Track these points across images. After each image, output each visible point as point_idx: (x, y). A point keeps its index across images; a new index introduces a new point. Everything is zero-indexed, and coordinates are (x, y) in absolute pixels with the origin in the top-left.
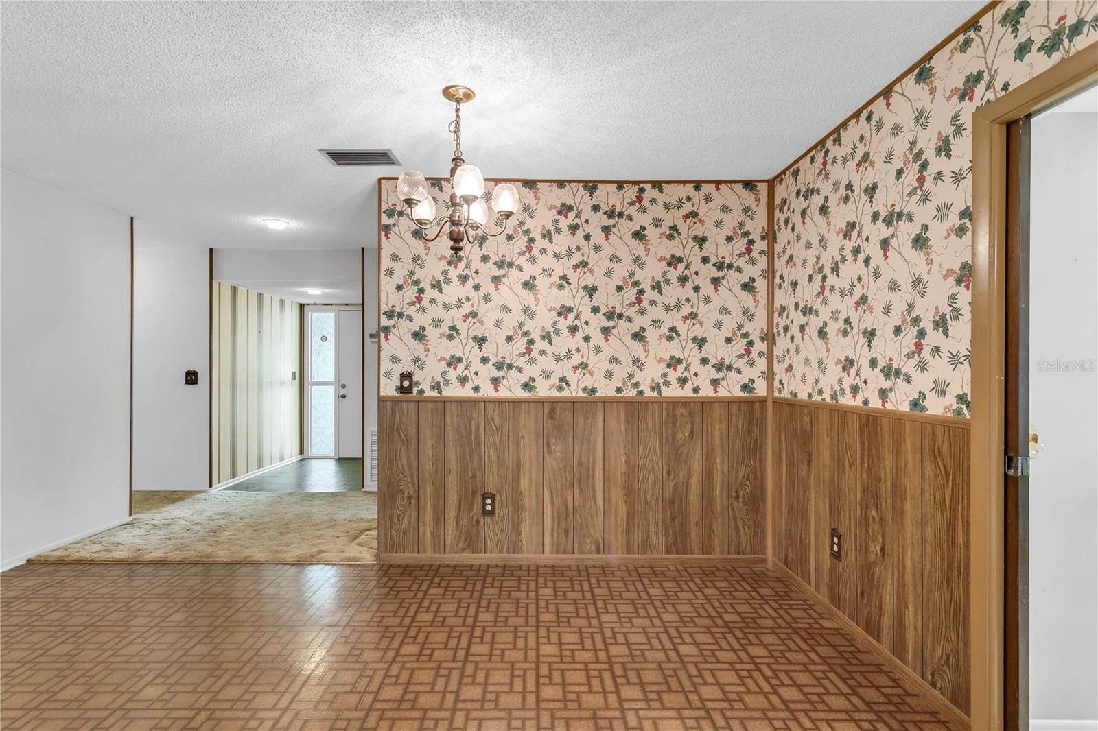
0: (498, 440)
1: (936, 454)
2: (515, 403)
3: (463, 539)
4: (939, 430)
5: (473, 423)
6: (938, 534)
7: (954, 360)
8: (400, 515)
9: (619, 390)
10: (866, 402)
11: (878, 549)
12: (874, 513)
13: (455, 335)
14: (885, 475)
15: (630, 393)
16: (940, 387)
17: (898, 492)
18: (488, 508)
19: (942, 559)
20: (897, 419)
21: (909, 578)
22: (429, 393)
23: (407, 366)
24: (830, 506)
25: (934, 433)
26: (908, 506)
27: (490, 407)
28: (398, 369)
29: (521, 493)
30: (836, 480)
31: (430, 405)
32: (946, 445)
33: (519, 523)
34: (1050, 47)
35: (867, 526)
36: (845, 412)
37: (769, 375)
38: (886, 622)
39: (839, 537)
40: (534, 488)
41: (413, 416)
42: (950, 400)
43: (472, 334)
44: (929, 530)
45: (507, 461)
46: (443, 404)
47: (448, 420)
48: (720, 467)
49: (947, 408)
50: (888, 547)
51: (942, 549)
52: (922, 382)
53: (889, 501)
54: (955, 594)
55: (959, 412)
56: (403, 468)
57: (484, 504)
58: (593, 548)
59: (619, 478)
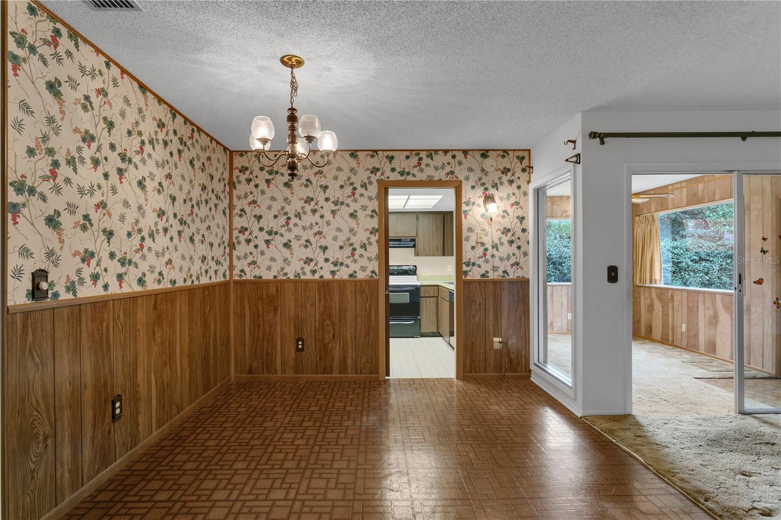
0: (122, 337)
1: (362, 292)
2: (133, 299)
3: (98, 458)
4: (364, 283)
5: (104, 324)
6: (363, 320)
7: (370, 259)
8: (34, 470)
9: (185, 280)
10: (322, 277)
11: (331, 336)
12: (328, 322)
13: (88, 225)
14: (335, 304)
15: (189, 283)
16: (363, 269)
17: (342, 310)
18: (118, 411)
19: (365, 328)
20: (342, 282)
21: (349, 340)
22: (65, 296)
23: (39, 262)
24: (295, 328)
25: (361, 285)
26: (348, 314)
27: (117, 304)
28: (30, 266)
29: (138, 386)
30: (300, 314)
31: (66, 312)
32: (367, 288)
33: (138, 413)
34: (402, 173)
35: (323, 329)
36: (307, 282)
37: (231, 267)
38: (336, 363)
39: (303, 341)
40: (146, 376)
41: (49, 328)
42: (368, 272)
43: (103, 227)
44: (359, 320)
45: (129, 358)
46: (77, 309)
47: (83, 326)
48: (218, 327)
49: (367, 275)
50: (337, 332)
51: (365, 324)
52: (354, 267)
53: (338, 315)
54: (371, 338)
55: (372, 277)
56: (37, 402)
57: (114, 409)
58: (176, 411)
59: (186, 351)
